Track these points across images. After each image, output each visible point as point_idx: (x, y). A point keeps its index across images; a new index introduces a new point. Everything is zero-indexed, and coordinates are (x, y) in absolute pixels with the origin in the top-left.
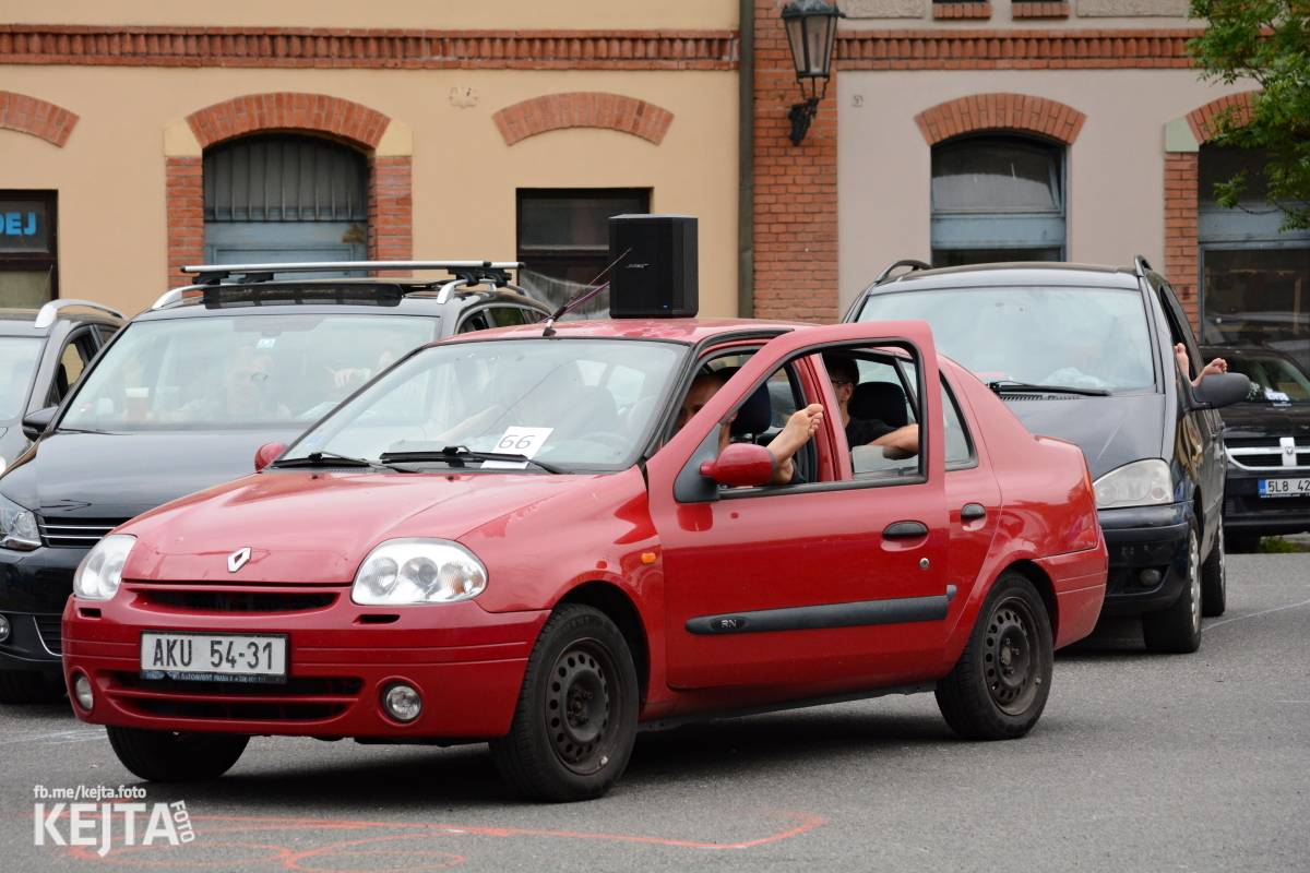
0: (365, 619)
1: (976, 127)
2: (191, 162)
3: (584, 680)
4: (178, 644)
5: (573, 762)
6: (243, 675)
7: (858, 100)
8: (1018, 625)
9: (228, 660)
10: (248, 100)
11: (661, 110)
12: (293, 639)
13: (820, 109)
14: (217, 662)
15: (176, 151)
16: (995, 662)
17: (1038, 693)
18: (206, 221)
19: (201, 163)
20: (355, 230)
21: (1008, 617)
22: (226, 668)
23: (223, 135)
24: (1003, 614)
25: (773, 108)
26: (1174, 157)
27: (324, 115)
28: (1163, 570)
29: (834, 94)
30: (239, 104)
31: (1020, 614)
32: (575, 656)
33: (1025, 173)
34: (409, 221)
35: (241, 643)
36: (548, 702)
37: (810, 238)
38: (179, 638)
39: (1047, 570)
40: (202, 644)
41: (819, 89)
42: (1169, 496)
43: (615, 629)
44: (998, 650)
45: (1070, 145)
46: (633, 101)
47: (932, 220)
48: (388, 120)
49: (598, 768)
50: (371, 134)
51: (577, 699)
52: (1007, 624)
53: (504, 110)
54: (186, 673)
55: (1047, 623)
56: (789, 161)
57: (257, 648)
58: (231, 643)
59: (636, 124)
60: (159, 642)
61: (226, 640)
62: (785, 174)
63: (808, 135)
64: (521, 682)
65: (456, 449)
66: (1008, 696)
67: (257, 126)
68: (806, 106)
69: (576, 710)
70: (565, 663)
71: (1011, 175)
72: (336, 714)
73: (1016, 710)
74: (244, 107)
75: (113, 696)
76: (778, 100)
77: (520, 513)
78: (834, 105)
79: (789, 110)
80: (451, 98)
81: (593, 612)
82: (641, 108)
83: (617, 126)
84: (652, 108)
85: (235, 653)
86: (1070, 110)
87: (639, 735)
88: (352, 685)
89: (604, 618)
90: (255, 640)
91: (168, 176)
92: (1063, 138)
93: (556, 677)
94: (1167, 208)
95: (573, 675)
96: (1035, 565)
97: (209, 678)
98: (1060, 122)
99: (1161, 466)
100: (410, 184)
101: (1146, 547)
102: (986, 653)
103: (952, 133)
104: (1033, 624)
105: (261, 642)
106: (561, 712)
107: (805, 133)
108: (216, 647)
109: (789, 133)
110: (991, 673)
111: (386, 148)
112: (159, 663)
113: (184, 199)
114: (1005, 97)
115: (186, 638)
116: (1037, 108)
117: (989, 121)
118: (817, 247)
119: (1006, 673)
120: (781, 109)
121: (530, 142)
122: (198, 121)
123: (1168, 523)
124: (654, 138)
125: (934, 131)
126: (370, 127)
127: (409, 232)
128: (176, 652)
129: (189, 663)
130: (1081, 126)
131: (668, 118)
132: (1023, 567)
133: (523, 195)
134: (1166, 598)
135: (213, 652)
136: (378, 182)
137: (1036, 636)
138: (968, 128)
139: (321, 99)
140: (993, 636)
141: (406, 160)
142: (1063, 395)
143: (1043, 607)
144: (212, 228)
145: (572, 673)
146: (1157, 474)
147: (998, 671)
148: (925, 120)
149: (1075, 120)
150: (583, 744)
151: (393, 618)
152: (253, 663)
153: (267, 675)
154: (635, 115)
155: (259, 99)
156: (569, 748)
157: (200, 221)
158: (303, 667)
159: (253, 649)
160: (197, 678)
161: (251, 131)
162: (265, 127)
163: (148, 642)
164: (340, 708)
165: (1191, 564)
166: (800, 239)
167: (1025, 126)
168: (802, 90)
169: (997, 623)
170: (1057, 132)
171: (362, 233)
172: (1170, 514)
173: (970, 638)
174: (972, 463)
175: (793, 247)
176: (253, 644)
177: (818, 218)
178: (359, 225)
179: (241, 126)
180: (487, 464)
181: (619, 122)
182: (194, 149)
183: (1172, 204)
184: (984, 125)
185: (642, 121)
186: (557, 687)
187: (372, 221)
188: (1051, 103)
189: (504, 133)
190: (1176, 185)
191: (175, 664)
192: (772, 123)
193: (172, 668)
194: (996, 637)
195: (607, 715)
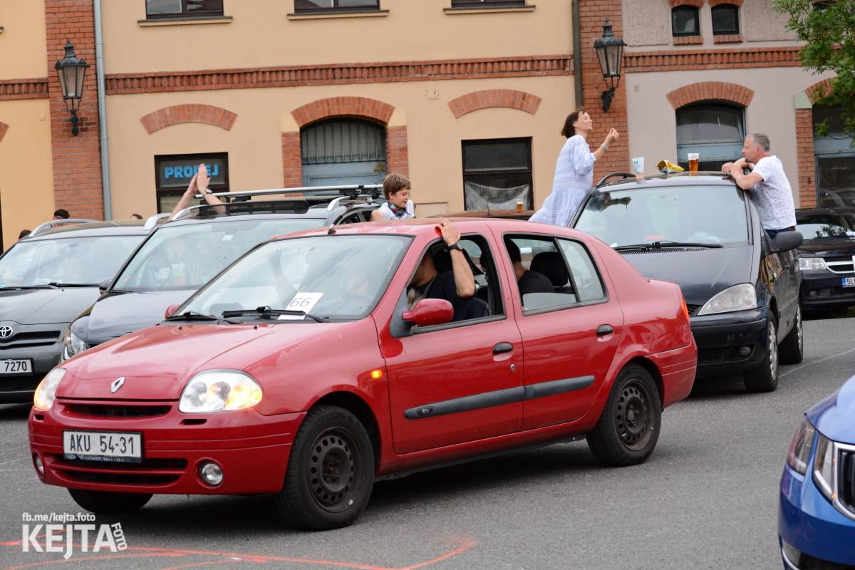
0: (187, 422)
1: (698, 99)
2: (294, 135)
3: (335, 453)
4: (83, 438)
5: (327, 504)
6: (118, 457)
7: (637, 88)
8: (638, 396)
9: (110, 448)
10: (322, 102)
11: (535, 97)
12: (145, 435)
13: (617, 93)
14: (104, 449)
15: (286, 130)
16: (623, 420)
17: (652, 436)
18: (302, 164)
19: (299, 135)
20: (380, 165)
21: (631, 391)
22: (108, 453)
23: (310, 120)
24: (628, 390)
25: (593, 93)
26: (800, 111)
27: (361, 107)
28: (751, 347)
29: (624, 85)
30: (317, 104)
31: (639, 388)
32: (328, 439)
33: (726, 122)
34: (407, 159)
35: (116, 437)
36: (310, 468)
37: (615, 159)
38: (83, 434)
39: (655, 362)
40: (95, 437)
41: (615, 83)
42: (754, 304)
43: (355, 419)
44: (624, 413)
45: (747, 107)
46: (520, 93)
47: (678, 148)
48: (394, 108)
49: (347, 507)
50: (385, 116)
51: (331, 465)
52: (630, 396)
53: (454, 101)
54: (88, 456)
55: (657, 394)
56: (602, 120)
57: (125, 439)
58: (111, 438)
59: (522, 104)
60: (72, 436)
61: (108, 435)
62: (601, 127)
63: (611, 106)
64: (288, 457)
65: (264, 308)
66: (632, 439)
67: (327, 115)
68: (609, 92)
69: (330, 472)
70: (320, 444)
71: (717, 123)
72: (173, 482)
73: (638, 448)
74: (320, 105)
75: (54, 469)
76: (595, 89)
77: (288, 350)
78: (624, 90)
79: (601, 94)
80: (426, 95)
81: (339, 410)
82: (524, 96)
83: (512, 106)
84: (530, 96)
85: (113, 444)
86: (746, 89)
87: (375, 484)
88: (180, 463)
89: (347, 413)
90: (124, 435)
91: (283, 142)
92: (743, 103)
93: (315, 453)
94: (797, 138)
95: (327, 450)
96: (647, 359)
97: (99, 459)
98: (741, 95)
99: (749, 287)
100: (406, 141)
101: (741, 335)
102: (618, 414)
103: (686, 103)
104: (648, 394)
105: (127, 437)
106: (319, 475)
107: (609, 106)
108: (103, 440)
109: (602, 105)
110: (621, 426)
111: (393, 123)
112: (73, 449)
113: (291, 154)
114: (712, 83)
115: (87, 434)
116: (729, 88)
117: (705, 96)
118: (619, 164)
119: (631, 425)
120: (597, 94)
121: (468, 116)
122: (297, 114)
123: (754, 320)
124: (532, 111)
125: (676, 101)
126: (385, 112)
127: (407, 165)
128: (82, 443)
129: (89, 449)
130: (752, 97)
131: (539, 101)
132: (639, 360)
133: (465, 143)
134: (755, 362)
135: (102, 443)
136: (390, 140)
137: (650, 402)
138: (694, 100)
139: (359, 99)
140: (621, 404)
141: (404, 128)
142: (695, 248)
143: (654, 383)
144: (306, 167)
145: (325, 450)
146: (747, 292)
147: (625, 424)
148: (672, 97)
149: (749, 94)
150: (335, 493)
151: (203, 421)
152: (123, 449)
153: (131, 458)
154: (521, 100)
155: (327, 101)
156: (326, 497)
157: (300, 164)
158: (152, 453)
159: (123, 441)
160: (93, 459)
161: (324, 118)
162: (331, 115)
163: (67, 436)
164: (176, 477)
165: (770, 342)
166: (609, 160)
167: (723, 98)
168: (606, 83)
169: (624, 396)
170: (740, 100)
171: (384, 166)
172: (756, 314)
173: (606, 407)
174: (605, 300)
175: (606, 164)
176: (122, 438)
177: (618, 149)
178: (382, 163)
179: (319, 115)
180: (282, 317)
181: (513, 104)
182: (295, 128)
183: (800, 135)
184: (702, 99)
185: (525, 103)
186: (315, 459)
187: (388, 160)
188: (736, 86)
189: (454, 112)
190: (802, 125)
191: (81, 450)
192: (592, 101)
193: (80, 452)
194: (623, 405)
195: (352, 474)
